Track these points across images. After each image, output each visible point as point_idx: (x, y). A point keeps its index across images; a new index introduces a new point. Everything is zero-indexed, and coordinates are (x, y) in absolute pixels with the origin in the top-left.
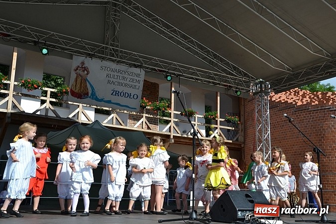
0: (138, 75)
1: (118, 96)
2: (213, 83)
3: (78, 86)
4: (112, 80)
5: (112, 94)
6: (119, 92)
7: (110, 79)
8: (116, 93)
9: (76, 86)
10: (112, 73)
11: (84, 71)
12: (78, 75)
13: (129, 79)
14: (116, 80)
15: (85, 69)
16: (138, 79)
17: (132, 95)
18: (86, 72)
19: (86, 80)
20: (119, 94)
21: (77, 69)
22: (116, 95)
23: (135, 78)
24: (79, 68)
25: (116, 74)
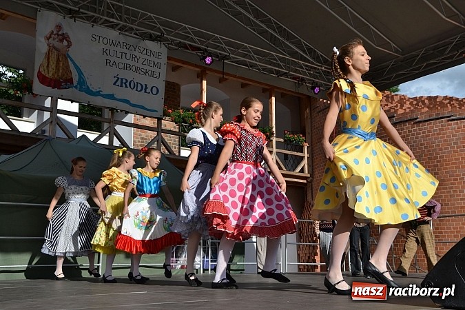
0: (157, 55)
1: (126, 87)
2: (277, 73)
3: (53, 66)
4: (113, 59)
5: (114, 84)
6: (127, 81)
7: (109, 58)
8: (123, 83)
9: (48, 66)
10: (112, 48)
11: (61, 41)
12: (51, 48)
13: (141, 61)
14: (120, 60)
15: (64, 37)
16: (157, 60)
17: (149, 87)
18: (65, 43)
19: (66, 57)
20: (128, 84)
21: (50, 37)
22: (121, 86)
23: (152, 58)
24: (53, 36)
25: (118, 49)
